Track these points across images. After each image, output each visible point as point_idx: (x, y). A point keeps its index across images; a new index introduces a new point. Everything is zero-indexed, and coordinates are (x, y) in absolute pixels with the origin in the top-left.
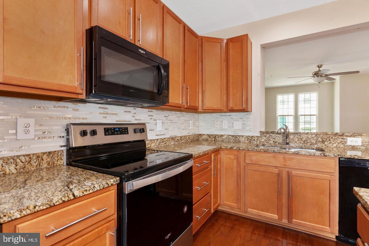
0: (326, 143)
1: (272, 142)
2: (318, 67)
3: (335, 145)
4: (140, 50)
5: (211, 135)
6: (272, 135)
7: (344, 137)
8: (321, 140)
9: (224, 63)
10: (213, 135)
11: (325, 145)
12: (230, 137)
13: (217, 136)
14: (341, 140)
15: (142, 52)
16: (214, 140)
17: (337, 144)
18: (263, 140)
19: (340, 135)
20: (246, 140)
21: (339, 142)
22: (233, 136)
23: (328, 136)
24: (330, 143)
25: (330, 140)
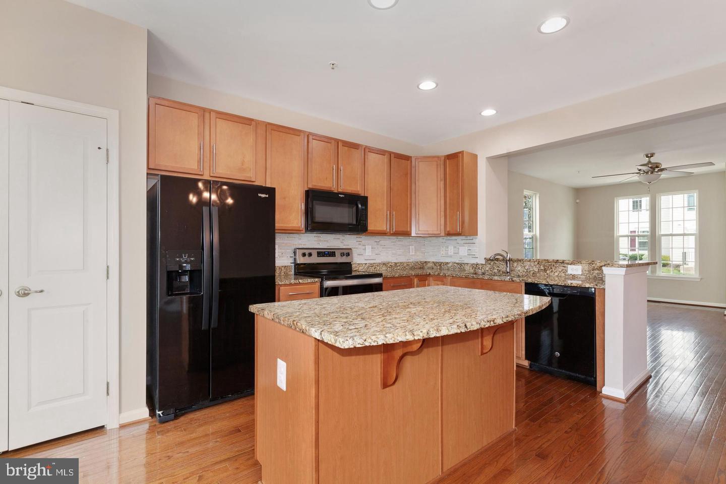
0: (548, 272)
1: (496, 271)
2: (647, 156)
3: (556, 274)
4: (340, 195)
5: (437, 263)
6: (496, 262)
7: (565, 265)
8: (543, 268)
9: (442, 183)
10: (438, 263)
11: (547, 274)
12: (455, 265)
13: (442, 264)
14: (562, 268)
15: (342, 196)
16: (440, 269)
17: (558, 272)
18: (487, 269)
19: (561, 263)
20: (471, 268)
21: (560, 270)
22: (458, 264)
23: (549, 263)
24: (552, 271)
25: (551, 268)
